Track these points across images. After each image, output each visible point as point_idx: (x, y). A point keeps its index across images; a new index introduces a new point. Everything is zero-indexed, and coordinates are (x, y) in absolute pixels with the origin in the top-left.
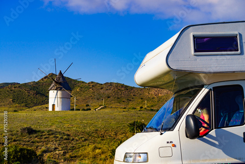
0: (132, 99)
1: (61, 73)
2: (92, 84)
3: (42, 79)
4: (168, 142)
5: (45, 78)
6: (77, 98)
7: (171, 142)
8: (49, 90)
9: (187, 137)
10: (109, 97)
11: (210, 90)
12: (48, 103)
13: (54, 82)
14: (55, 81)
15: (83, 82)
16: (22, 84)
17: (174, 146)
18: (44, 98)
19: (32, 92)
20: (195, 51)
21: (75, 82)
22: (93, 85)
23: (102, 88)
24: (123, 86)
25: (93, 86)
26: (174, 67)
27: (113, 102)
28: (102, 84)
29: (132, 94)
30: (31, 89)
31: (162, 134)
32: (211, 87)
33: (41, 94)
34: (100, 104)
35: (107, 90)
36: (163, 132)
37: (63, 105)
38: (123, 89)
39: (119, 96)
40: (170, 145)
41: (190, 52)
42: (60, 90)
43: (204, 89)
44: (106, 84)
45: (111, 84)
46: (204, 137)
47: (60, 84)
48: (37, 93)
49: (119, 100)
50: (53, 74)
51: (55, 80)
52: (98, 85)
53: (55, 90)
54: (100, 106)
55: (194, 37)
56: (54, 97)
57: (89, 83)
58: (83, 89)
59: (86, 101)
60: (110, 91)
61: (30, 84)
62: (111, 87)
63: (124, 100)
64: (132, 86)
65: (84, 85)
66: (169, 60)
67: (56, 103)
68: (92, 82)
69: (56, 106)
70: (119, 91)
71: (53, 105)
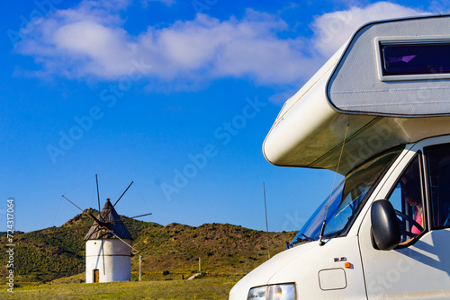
0: (259, 257)
1: (109, 204)
2: (174, 229)
3: (71, 222)
4: (336, 260)
5: (77, 218)
6: (145, 259)
7: (343, 259)
8: (86, 241)
9: (375, 247)
10: (210, 254)
11: (419, 152)
12: (85, 271)
13: (95, 223)
14: (97, 221)
15: (156, 225)
16: (28, 234)
17: (350, 266)
18: (76, 261)
19: (49, 249)
20: (385, 73)
21: (139, 226)
22: (178, 230)
23: (195, 236)
24: (238, 229)
25: (176, 232)
26: (343, 106)
27: (219, 263)
28: (195, 228)
29: (258, 246)
30: (47, 244)
31: (323, 244)
32: (420, 146)
33: (69, 252)
34: (192, 269)
35: (206, 238)
36: (325, 241)
37: (115, 270)
38: (239, 236)
39: (232, 252)
40: (342, 264)
41: (374, 75)
42: (109, 238)
43: (405, 151)
44: (203, 226)
45: (215, 227)
46: (411, 247)
47: (108, 226)
48: (61, 251)
49: (232, 259)
50: (92, 212)
51: (98, 217)
52: (188, 230)
53: (99, 239)
54: (193, 272)
55: (381, 45)
56: (97, 255)
57: (168, 227)
58: (156, 239)
59: (164, 263)
60: (212, 242)
61: (44, 233)
62: (215, 234)
63: (242, 258)
64: (259, 230)
65: (158, 230)
66: (331, 92)
67: (100, 268)
68: (175, 224)
69: (101, 272)
70: (231, 241)
71: (96, 271)
